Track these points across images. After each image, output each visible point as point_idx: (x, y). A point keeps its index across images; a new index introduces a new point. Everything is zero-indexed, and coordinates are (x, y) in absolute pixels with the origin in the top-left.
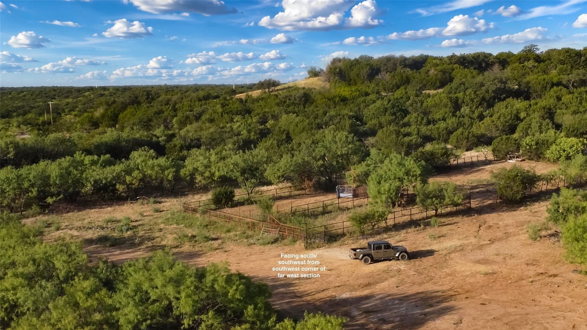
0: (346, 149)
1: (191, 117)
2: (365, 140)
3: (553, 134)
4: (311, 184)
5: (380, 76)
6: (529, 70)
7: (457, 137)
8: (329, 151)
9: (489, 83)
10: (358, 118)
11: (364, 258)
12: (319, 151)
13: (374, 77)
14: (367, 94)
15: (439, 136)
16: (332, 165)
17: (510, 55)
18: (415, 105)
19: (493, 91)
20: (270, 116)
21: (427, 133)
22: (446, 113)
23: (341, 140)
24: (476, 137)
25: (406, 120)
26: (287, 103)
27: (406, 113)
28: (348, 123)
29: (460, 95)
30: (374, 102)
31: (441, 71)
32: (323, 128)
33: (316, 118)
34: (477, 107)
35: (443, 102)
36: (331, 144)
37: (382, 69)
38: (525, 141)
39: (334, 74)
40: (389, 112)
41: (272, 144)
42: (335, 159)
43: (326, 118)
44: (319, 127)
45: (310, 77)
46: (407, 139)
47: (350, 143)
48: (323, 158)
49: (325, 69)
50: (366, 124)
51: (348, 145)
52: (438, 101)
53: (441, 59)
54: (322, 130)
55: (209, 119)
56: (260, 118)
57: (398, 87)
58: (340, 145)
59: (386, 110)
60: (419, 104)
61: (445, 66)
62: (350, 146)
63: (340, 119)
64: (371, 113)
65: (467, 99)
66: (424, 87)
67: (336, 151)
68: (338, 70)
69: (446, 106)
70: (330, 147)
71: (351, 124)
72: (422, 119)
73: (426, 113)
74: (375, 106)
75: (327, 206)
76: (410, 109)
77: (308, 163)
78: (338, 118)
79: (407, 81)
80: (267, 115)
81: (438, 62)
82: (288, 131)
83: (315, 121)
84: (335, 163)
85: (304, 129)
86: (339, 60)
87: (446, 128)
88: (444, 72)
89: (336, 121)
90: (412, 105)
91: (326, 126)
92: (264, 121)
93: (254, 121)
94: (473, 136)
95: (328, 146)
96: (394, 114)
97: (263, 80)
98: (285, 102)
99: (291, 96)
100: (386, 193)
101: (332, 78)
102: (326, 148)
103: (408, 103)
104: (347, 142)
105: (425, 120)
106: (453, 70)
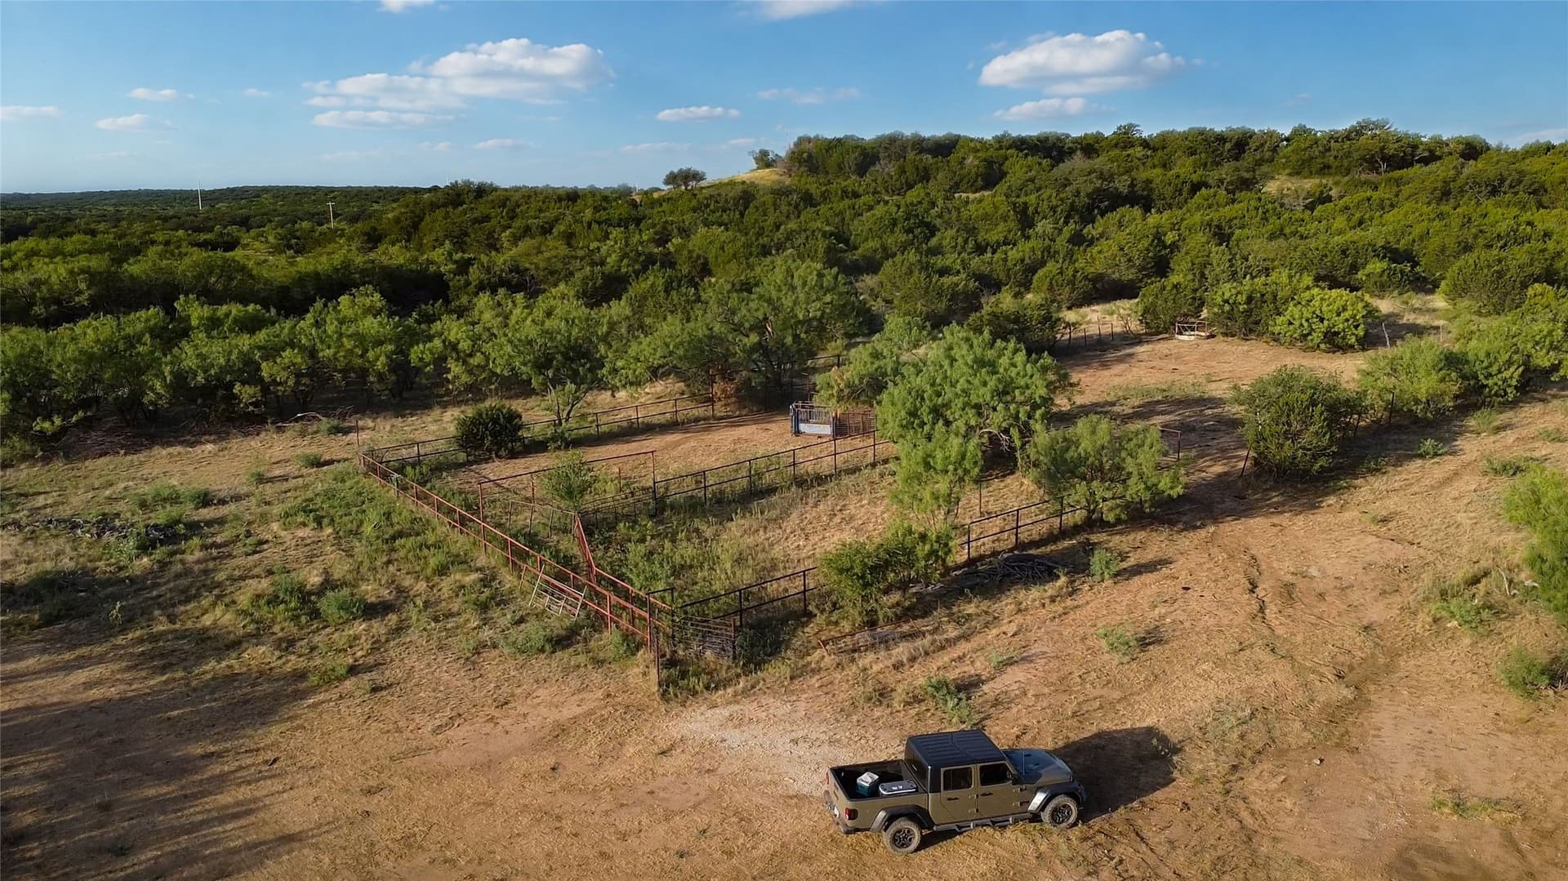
0: (818, 305)
1: (534, 229)
2: (857, 281)
3: (1284, 279)
4: (730, 388)
5: (878, 167)
6: (1139, 163)
7: (1051, 280)
8: (776, 309)
9: (1081, 180)
10: (841, 236)
11: (892, 829)
12: (751, 309)
13: (869, 167)
14: (856, 195)
15: (1009, 276)
16: (783, 345)
17: (1098, 138)
18: (946, 216)
19: (1088, 195)
20: (675, 231)
21: (982, 268)
22: (1010, 231)
23: (805, 284)
24: (1090, 280)
25: (934, 242)
26: (712, 207)
27: (932, 230)
28: (822, 245)
29: (1032, 199)
30: (871, 208)
31: (985, 160)
32: (770, 254)
33: (759, 235)
34: (1066, 223)
35: (1000, 212)
36: (780, 290)
37: (881, 155)
38: (1220, 293)
39: (800, 162)
40: (900, 226)
41: (652, 285)
42: (790, 331)
43: (779, 235)
44: (765, 252)
45: (758, 168)
46: (947, 280)
47: (828, 291)
48: (760, 327)
49: (783, 154)
50: (856, 248)
51: (825, 294)
52: (990, 209)
53: (981, 141)
54: (769, 258)
55: (564, 232)
56: (656, 233)
57: (910, 187)
58: (802, 296)
59: (894, 223)
60: (954, 214)
61: (991, 152)
62: (828, 298)
63: (807, 238)
64: (867, 227)
65: (1045, 206)
66: (956, 187)
67: (792, 310)
68: (805, 155)
69: (1005, 218)
70: (779, 299)
71: (829, 247)
72: (966, 241)
73: (972, 231)
74: (873, 215)
75: (760, 475)
76: (938, 222)
77: (721, 340)
78: (803, 235)
79: (925, 176)
80: (669, 228)
81: (978, 146)
82: (706, 259)
83: (757, 239)
84: (789, 340)
85: (734, 256)
86: (809, 140)
87: (1022, 260)
88: (989, 163)
89: (799, 241)
90: (940, 216)
91: (777, 250)
92: (662, 239)
93: (645, 238)
94: (1086, 278)
95: (774, 294)
96: (909, 231)
97: (676, 170)
98: (707, 206)
99: (719, 195)
100: (951, 467)
101: (795, 169)
102: (769, 301)
103: (933, 212)
104: (822, 287)
105: (971, 244)
106: (1007, 159)
